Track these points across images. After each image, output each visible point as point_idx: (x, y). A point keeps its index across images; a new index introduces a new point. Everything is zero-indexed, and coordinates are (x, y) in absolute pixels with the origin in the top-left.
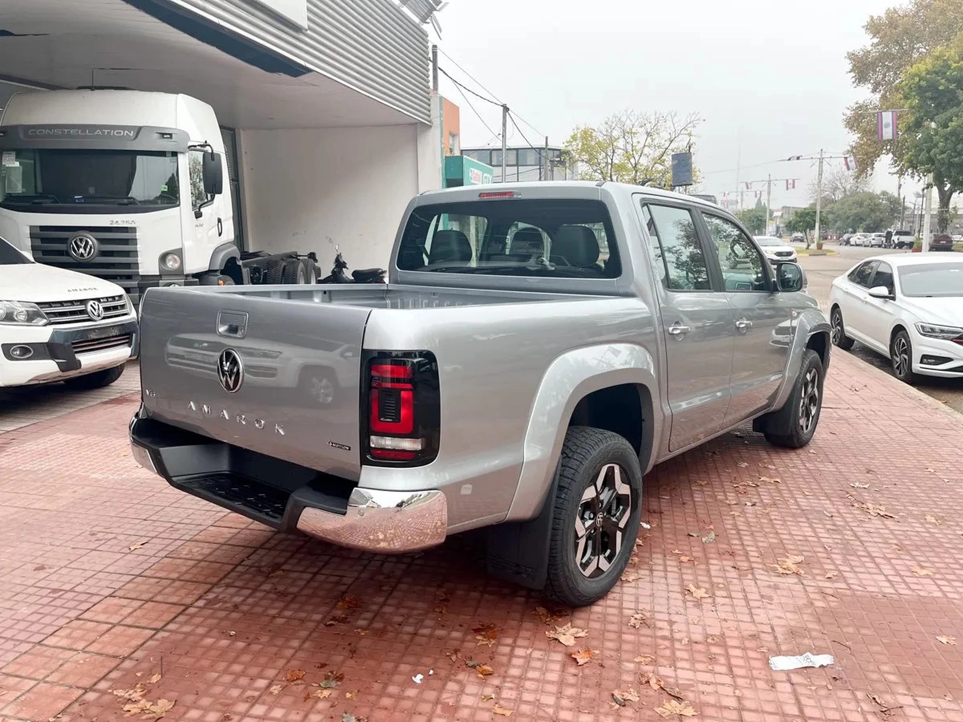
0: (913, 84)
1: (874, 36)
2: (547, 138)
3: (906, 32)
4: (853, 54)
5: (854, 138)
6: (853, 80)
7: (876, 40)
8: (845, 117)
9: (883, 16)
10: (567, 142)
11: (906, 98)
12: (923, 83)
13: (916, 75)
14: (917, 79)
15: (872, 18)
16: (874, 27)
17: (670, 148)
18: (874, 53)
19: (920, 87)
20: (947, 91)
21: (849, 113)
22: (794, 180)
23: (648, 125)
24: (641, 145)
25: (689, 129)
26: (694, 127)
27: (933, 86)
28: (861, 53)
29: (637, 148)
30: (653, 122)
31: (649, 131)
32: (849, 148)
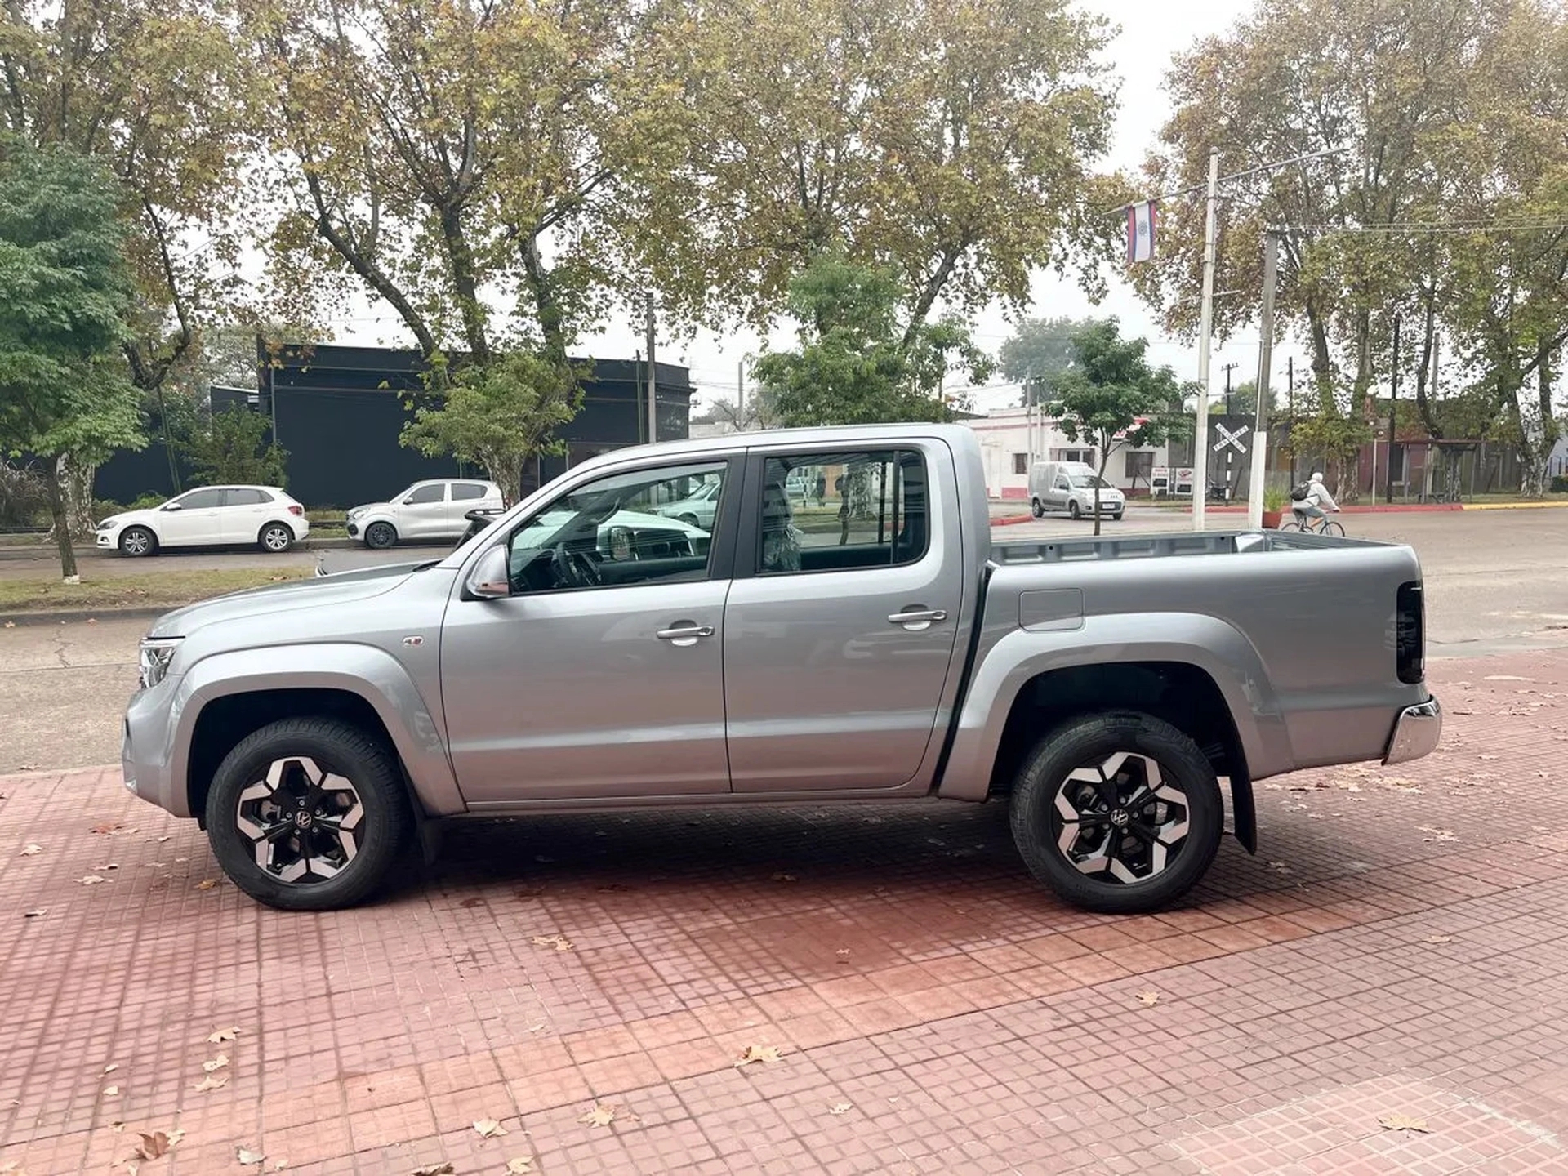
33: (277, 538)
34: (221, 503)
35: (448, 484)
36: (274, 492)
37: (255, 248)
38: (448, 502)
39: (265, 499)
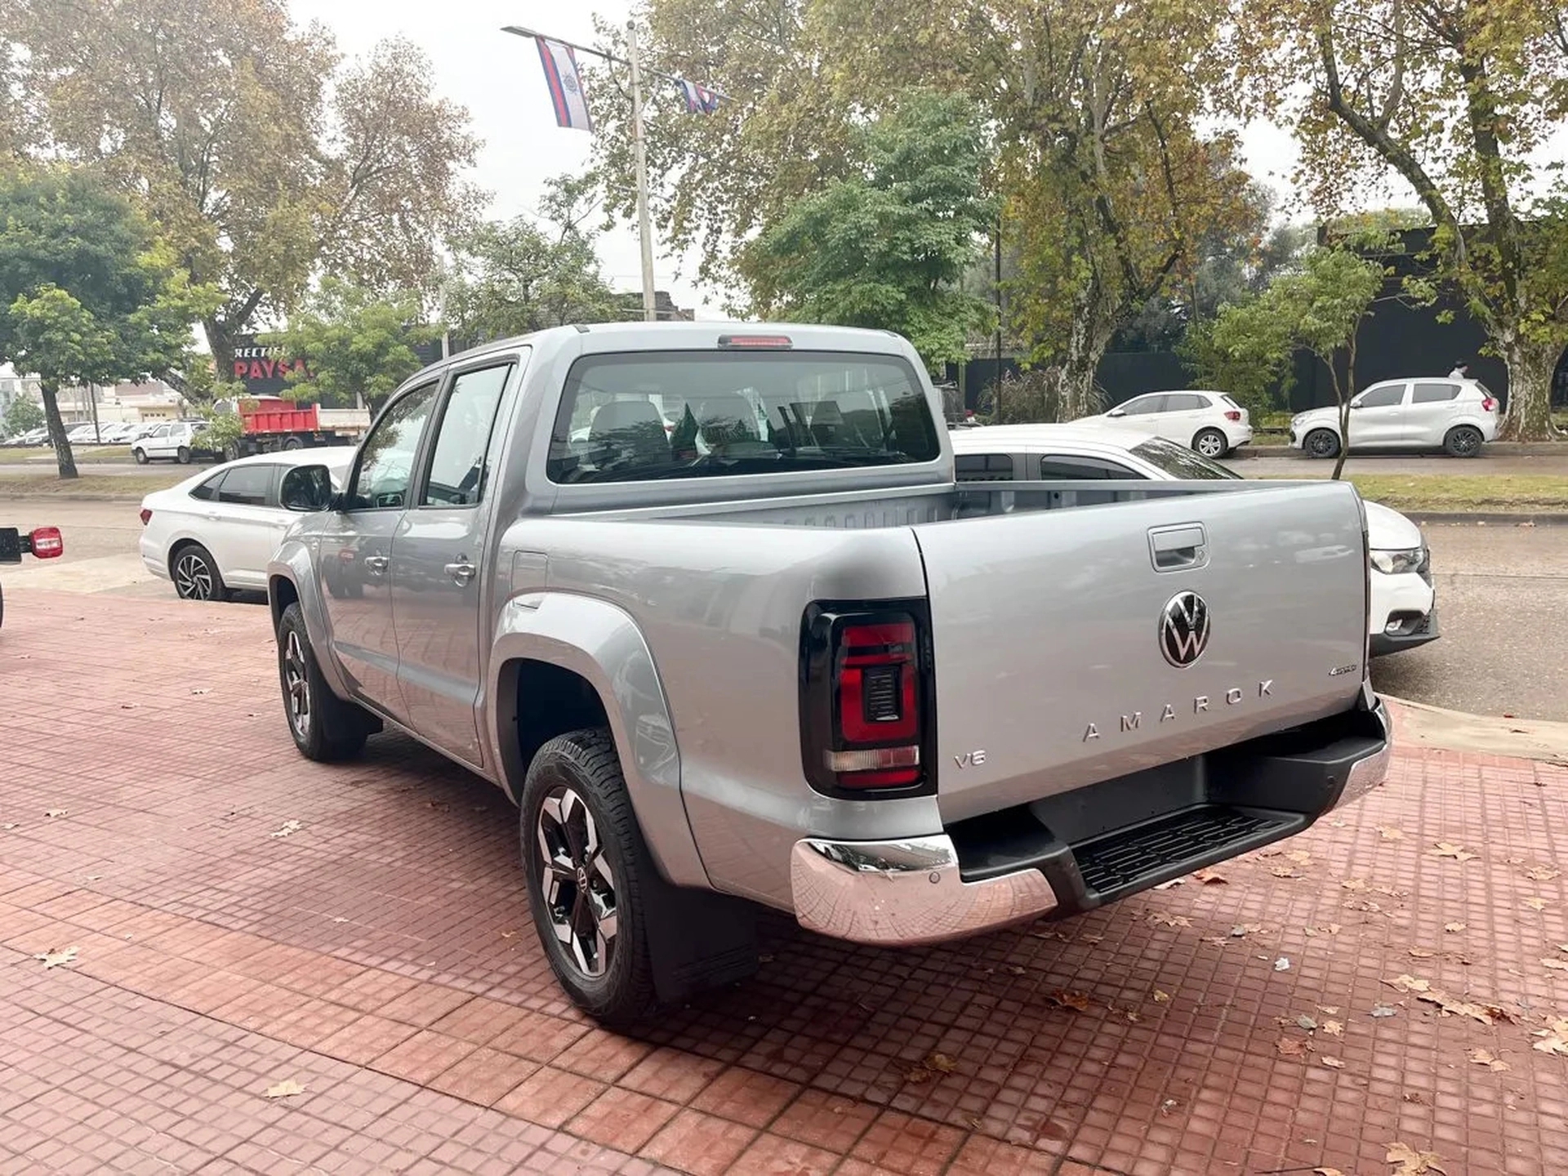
33: (1210, 445)
34: (1161, 409)
35: (1410, 384)
36: (1213, 396)
37: (1294, 136)
38: (1407, 405)
39: (1203, 404)
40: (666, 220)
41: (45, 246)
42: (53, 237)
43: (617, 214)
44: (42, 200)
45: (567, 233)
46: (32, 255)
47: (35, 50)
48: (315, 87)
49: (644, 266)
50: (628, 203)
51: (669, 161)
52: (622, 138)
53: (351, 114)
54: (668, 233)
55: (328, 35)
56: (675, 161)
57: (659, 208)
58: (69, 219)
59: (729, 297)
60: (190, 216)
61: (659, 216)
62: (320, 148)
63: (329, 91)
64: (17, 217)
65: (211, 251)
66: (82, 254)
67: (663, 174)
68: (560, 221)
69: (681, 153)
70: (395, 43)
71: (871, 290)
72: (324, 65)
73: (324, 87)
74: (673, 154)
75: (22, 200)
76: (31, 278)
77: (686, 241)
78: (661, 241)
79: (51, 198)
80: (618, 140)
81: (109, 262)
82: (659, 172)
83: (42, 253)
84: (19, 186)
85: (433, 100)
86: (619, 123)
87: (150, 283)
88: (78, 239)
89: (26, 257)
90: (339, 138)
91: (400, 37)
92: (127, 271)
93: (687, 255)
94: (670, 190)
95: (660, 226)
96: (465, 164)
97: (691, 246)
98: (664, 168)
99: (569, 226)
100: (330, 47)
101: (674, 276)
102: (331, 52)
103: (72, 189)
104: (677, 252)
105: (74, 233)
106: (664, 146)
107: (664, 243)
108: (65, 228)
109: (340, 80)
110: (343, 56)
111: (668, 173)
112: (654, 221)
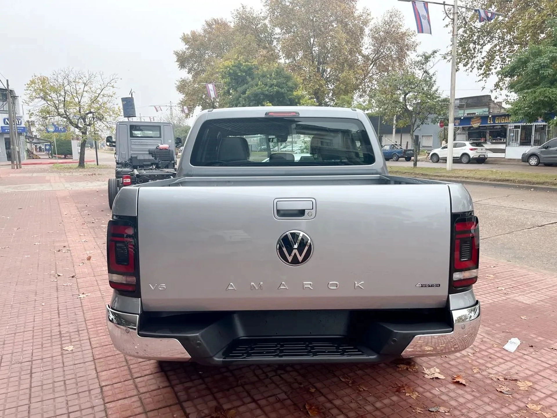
0: (227, 71)
1: (186, 44)
2: (7, 81)
3: (202, 44)
4: (177, 52)
5: (181, 97)
6: (178, 66)
7: (187, 46)
8: (176, 85)
9: (190, 34)
10: (28, 84)
11: (223, 78)
12: (231, 71)
13: (228, 67)
14: (228, 69)
15: (184, 34)
16: (185, 39)
17: (102, 93)
18: (188, 53)
19: (230, 73)
20: (241, 76)
21: (178, 83)
22: (153, 117)
23: (84, 78)
24: (81, 91)
25: (112, 84)
26: (116, 82)
27: (235, 73)
28: (181, 52)
29: (79, 92)
30: (87, 77)
31: (85, 82)
32: (180, 102)
40: (481, 66)
41: (268, 90)
42: (270, 87)
43: (461, 65)
44: (268, 76)
45: (425, 75)
46: (264, 93)
47: (282, 29)
48: (362, 30)
49: (452, 85)
50: (466, 61)
51: (486, 42)
52: (466, 35)
53: (374, 38)
54: (482, 71)
55: (368, 12)
56: (489, 42)
57: (479, 61)
58: (275, 82)
59: (507, 96)
60: (317, 78)
61: (479, 64)
62: (362, 52)
63: (367, 31)
64: (262, 81)
65: (323, 89)
66: (278, 92)
67: (482, 48)
68: (422, 70)
69: (492, 38)
70: (391, 11)
71: (545, 91)
72: (366, 23)
73: (365, 30)
74: (488, 39)
75: (264, 76)
76: (263, 100)
77: (489, 74)
78: (478, 75)
79: (271, 75)
80: (463, 36)
81: (285, 94)
82: (480, 47)
83: (267, 92)
84: (263, 72)
85: (403, 30)
86: (464, 29)
87: (297, 101)
88: (277, 88)
89: (263, 94)
90: (369, 48)
91: (393, 9)
92: (290, 97)
93: (488, 80)
94: (484, 54)
95: (478, 69)
96: (413, 52)
97: (491, 76)
98: (483, 45)
99: (426, 72)
100: (369, 16)
101: (482, 89)
102: (369, 17)
103: (277, 72)
104: (485, 79)
105: (276, 86)
106: (484, 36)
107: (480, 75)
108: (273, 84)
109: (370, 27)
110: (373, 18)
111: (484, 47)
112: (476, 67)
